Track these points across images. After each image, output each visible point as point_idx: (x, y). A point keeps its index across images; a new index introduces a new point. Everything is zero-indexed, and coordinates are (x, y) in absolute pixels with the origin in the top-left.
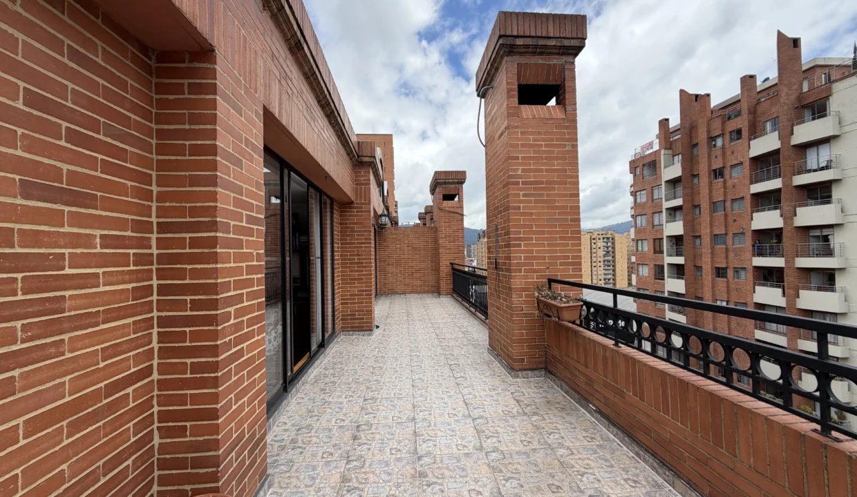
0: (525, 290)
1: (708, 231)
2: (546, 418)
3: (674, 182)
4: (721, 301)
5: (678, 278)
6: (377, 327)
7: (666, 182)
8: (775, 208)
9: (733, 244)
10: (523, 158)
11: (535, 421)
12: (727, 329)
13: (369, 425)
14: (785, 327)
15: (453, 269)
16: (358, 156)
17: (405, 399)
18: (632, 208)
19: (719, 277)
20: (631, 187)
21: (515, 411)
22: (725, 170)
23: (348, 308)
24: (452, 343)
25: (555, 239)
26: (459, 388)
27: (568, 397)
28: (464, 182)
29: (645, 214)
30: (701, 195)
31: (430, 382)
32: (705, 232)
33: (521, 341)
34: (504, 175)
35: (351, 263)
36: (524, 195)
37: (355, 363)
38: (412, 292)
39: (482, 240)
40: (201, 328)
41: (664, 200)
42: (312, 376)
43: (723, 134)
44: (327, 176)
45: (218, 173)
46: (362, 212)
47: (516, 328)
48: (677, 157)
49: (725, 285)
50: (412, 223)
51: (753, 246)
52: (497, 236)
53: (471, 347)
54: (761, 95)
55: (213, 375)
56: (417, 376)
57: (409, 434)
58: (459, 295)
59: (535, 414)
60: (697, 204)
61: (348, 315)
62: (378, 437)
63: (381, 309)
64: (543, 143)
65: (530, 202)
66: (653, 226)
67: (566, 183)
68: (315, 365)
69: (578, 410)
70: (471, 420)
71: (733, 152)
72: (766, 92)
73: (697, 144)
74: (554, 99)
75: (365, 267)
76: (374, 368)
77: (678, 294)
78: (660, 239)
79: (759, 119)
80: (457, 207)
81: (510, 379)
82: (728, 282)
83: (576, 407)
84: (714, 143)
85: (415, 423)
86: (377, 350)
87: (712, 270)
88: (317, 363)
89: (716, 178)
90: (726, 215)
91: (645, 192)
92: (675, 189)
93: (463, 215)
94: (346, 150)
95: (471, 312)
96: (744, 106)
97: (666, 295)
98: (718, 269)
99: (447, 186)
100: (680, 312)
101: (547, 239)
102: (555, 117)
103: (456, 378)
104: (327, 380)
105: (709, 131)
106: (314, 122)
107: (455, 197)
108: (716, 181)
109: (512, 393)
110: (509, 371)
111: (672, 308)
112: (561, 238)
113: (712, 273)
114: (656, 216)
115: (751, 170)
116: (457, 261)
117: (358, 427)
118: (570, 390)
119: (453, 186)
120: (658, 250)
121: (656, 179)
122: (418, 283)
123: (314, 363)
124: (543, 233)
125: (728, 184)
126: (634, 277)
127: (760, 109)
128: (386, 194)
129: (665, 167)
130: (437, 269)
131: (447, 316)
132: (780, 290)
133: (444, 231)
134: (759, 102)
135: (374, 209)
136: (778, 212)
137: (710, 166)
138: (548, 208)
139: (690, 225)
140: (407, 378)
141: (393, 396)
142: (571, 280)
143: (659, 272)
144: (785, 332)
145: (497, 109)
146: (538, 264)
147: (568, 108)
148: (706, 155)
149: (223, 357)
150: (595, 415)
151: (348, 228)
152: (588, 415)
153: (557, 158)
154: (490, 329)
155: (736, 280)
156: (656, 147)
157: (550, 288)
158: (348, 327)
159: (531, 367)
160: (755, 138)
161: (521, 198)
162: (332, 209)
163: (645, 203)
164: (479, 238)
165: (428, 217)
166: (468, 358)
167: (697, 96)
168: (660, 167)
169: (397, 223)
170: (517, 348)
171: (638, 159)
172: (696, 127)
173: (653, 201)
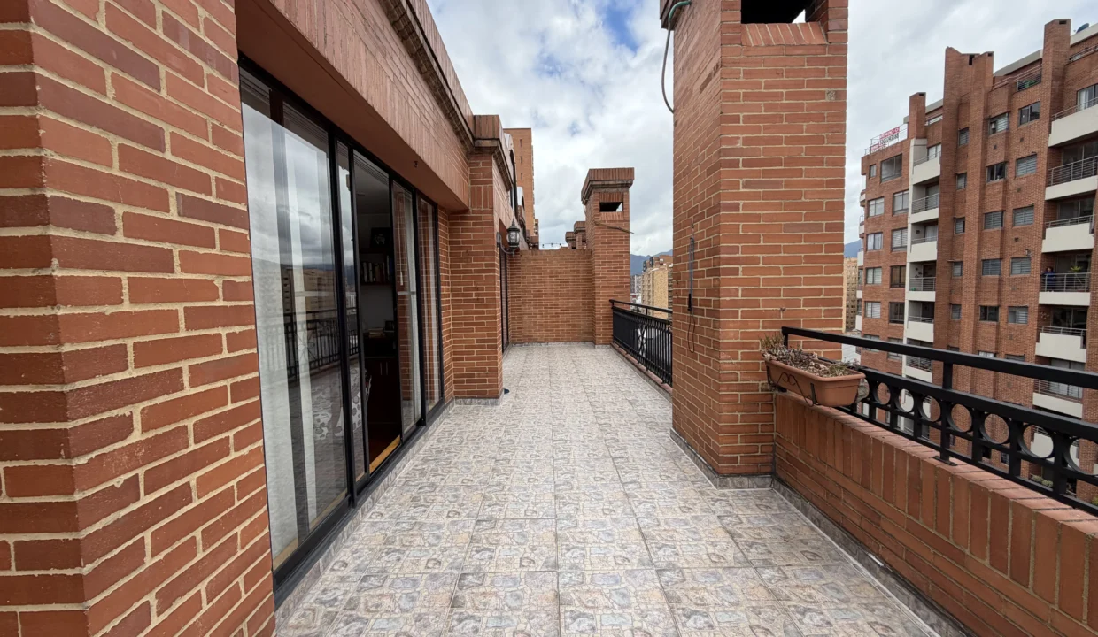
0: (743, 345)
1: (974, 255)
2: (789, 574)
3: (927, 186)
4: (986, 352)
5: (924, 321)
6: (507, 391)
7: (916, 185)
8: (1083, 221)
9: (1011, 273)
10: (747, 119)
11: (770, 580)
12: (991, 391)
13: (480, 574)
14: (1081, 389)
15: (614, 308)
16: (474, 139)
17: (542, 523)
18: (861, 224)
19: (985, 319)
20: (862, 194)
21: (729, 555)
22: (1007, 166)
23: (463, 365)
24: (615, 420)
25: (799, 260)
26: (629, 504)
27: (821, 532)
28: (631, 184)
29: (881, 233)
30: (967, 204)
31: (583, 490)
32: (970, 257)
33: (733, 429)
34: (709, 151)
35: (466, 301)
36: (746, 185)
37: (469, 452)
38: (556, 340)
39: (649, 269)
40: (31, 463)
41: (910, 211)
42: (402, 474)
43: (1009, 113)
44: (417, 161)
45: (38, 70)
46: (481, 224)
47: (725, 408)
48: (934, 149)
49: (993, 330)
50: (556, 248)
51: (1043, 276)
52: (694, 256)
53: (643, 427)
54: (1076, 50)
55: (70, 572)
56: (562, 478)
57: (547, 599)
58: (623, 345)
59: (767, 564)
60: (960, 217)
61: (463, 376)
62: (494, 601)
63: (512, 364)
64: (784, 91)
65: (757, 196)
66: (892, 249)
67: (821, 162)
68: (408, 455)
69: (845, 560)
70: (654, 571)
71: (1022, 140)
72: (1084, 45)
73: (967, 129)
74: (803, 13)
75: (486, 306)
76: (497, 461)
77: (922, 343)
78: (901, 266)
79: (1069, 87)
80: (620, 221)
81: (712, 489)
82: (998, 327)
83: (838, 553)
84: (993, 127)
85: (558, 574)
86: (503, 429)
87: (976, 310)
88: (413, 450)
89: (992, 179)
90: (1003, 232)
91: (882, 200)
92: (927, 194)
93: (628, 232)
94: (452, 125)
95: (640, 370)
96: (1048, 69)
97: (905, 343)
98: (985, 308)
99: (607, 190)
100: (923, 368)
101: (784, 260)
102: (807, 43)
103: (624, 484)
104: (424, 480)
105: (986, 109)
106: (385, 56)
107: (617, 207)
108: (992, 182)
109: (719, 517)
110: (710, 474)
111: (913, 362)
112: (808, 259)
113: (976, 314)
114: (897, 236)
115: (1049, 165)
116: (620, 298)
117: (462, 577)
118: (825, 520)
119: (615, 190)
120: (896, 281)
121: (901, 181)
122: (565, 327)
123: (407, 451)
124: (776, 249)
125: (1010, 187)
126: (859, 319)
127: (1073, 72)
128: (520, 203)
129: (915, 164)
130: (590, 309)
131: (605, 375)
132: (1078, 339)
133: (601, 256)
134: (1070, 62)
135: (500, 220)
136: (1086, 227)
137: (984, 160)
138: (787, 206)
139: (946, 247)
140: (546, 481)
141: (522, 516)
142: (823, 330)
143: (896, 313)
144: (1081, 397)
145: (699, 40)
146: (766, 303)
147: (832, 25)
148: (980, 145)
149: (90, 530)
150: (883, 575)
151: (461, 248)
152: (866, 572)
153: (806, 118)
154: (674, 402)
155: (1010, 324)
156: (903, 136)
157: (786, 343)
158: (463, 393)
159: (750, 470)
160: (1060, 117)
161: (742, 190)
162: (435, 219)
163: (880, 216)
164: (646, 267)
165: (579, 237)
166: (641, 446)
167: (972, 57)
168: (908, 165)
169: (536, 246)
170: (725, 441)
171: (875, 154)
172: (967, 104)
173: (893, 213)
